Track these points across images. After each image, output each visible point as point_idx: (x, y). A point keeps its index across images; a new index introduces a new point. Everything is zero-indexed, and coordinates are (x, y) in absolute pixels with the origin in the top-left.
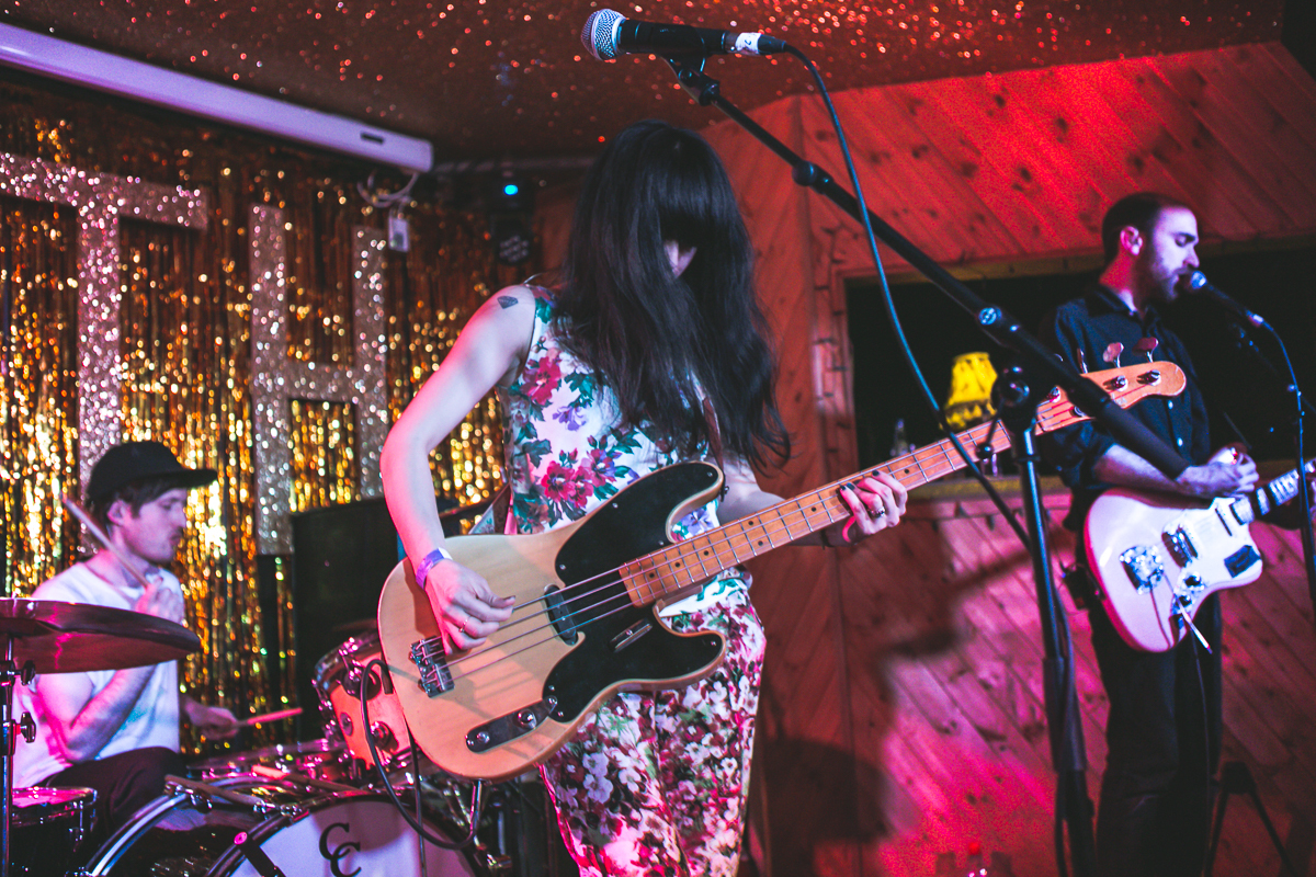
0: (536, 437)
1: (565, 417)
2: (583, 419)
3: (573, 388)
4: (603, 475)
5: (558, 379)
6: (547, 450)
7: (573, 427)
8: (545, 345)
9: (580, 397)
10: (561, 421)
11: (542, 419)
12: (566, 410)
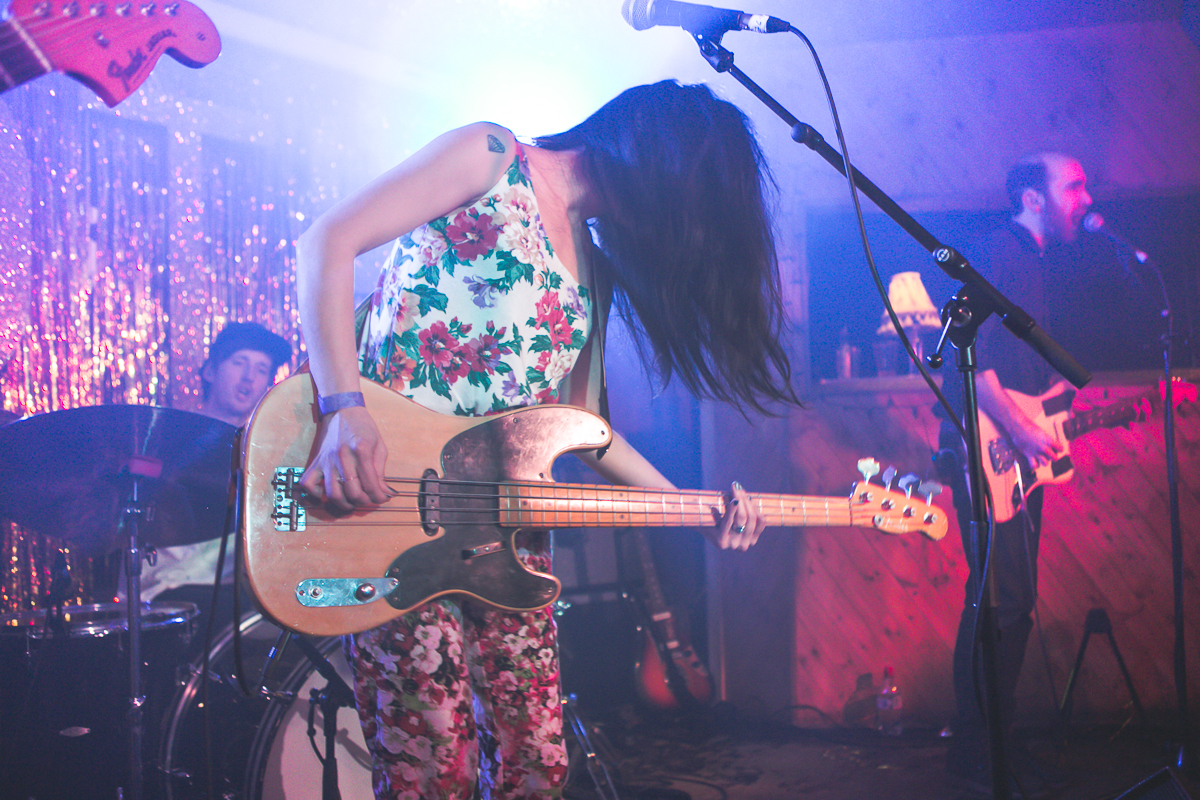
0: (436, 285)
1: (477, 288)
2: (493, 302)
3: (500, 267)
4: (485, 363)
5: (490, 248)
6: (442, 307)
7: (480, 303)
8: (496, 205)
9: (501, 279)
10: (470, 289)
11: (451, 272)
12: (482, 282)
